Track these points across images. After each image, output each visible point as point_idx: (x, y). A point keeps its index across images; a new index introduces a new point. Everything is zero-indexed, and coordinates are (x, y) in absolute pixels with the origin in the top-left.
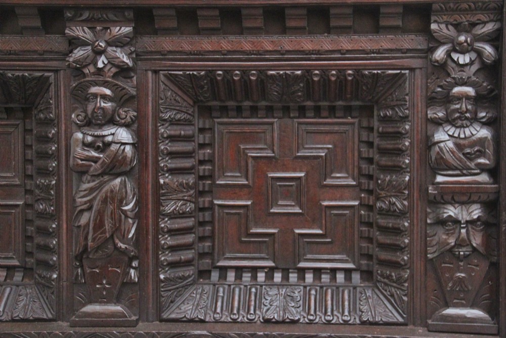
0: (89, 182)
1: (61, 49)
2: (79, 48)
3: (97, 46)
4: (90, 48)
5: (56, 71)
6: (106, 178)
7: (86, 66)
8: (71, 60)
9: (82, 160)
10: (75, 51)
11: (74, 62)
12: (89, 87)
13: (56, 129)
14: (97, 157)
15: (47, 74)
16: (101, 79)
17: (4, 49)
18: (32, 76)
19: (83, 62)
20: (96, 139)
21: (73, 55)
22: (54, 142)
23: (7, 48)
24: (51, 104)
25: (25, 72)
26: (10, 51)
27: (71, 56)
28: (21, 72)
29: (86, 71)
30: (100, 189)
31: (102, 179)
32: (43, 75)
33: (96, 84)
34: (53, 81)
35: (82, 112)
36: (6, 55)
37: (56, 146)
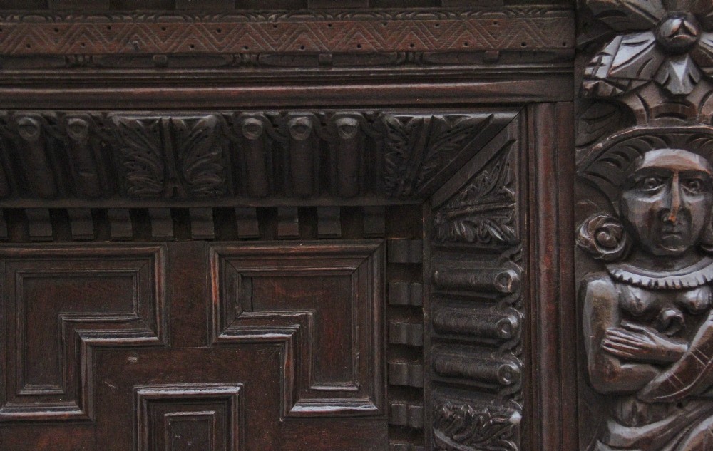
0: (641, 423)
1: (553, 45)
2: (618, 38)
3: (676, 32)
4: (649, 37)
5: (523, 107)
6: (692, 410)
7: (637, 92)
8: (602, 73)
9: (624, 360)
10: (609, 48)
11: (609, 79)
12: (642, 152)
13: (521, 269)
14: (670, 352)
15: (499, 116)
16: (682, 126)
17: (391, 47)
18: (458, 122)
19: (631, 80)
20: (661, 297)
21: (605, 60)
22: (514, 305)
23: (400, 47)
24: (509, 199)
25: (438, 110)
26: (407, 52)
27: (599, 64)
28: (428, 111)
29: (636, 105)
30: (675, 442)
31: (681, 413)
32: (491, 117)
33: (665, 140)
34: (516, 136)
35: (608, 221)
36: (393, 64)
37: (522, 316)
